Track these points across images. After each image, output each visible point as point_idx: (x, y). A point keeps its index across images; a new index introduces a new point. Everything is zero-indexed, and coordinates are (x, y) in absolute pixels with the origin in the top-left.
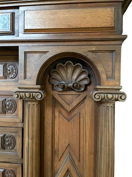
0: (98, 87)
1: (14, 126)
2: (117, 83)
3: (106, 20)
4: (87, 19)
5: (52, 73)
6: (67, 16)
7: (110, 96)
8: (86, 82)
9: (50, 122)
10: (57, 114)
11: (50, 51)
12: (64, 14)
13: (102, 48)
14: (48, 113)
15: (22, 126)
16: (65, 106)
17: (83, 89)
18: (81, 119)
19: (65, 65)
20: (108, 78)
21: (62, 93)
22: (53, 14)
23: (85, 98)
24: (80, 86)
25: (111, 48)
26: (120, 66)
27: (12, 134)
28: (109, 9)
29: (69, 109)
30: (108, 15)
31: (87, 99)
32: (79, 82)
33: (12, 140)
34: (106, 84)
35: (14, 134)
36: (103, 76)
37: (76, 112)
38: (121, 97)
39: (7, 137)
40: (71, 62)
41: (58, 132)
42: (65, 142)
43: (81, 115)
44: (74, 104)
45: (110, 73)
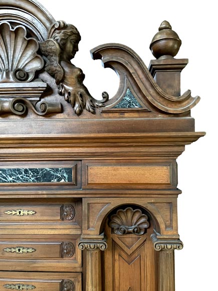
0: (158, 237)
1: (72, 271)
2: (175, 233)
3: (163, 177)
4: (146, 175)
5: (112, 218)
6: (127, 172)
7: (169, 246)
8: (146, 226)
9: (111, 266)
10: (117, 257)
11: (112, 202)
12: (125, 171)
14: (108, 257)
15: (81, 271)
16: (126, 249)
17: (142, 233)
18: (142, 262)
19: (125, 210)
20: (166, 227)
21: (122, 236)
22: (114, 170)
23: (145, 240)
24: (140, 229)
25: (169, 200)
26: (177, 217)
27: (70, 279)
28: (165, 168)
29: (129, 252)
30: (164, 173)
31: (147, 241)
32: (138, 225)
33: (71, 285)
34: (165, 234)
35: (73, 280)
36: (162, 226)
37: (136, 254)
38: (179, 247)
39: (66, 283)
40: (130, 208)
41: (118, 276)
42: (126, 286)
43: (141, 257)
44: (135, 247)
45: (168, 223)
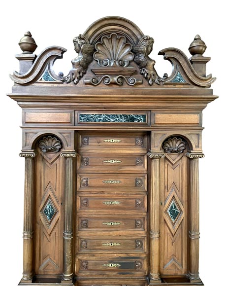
0: (192, 151)
2: (200, 149)
3: (195, 120)
4: (186, 119)
6: (176, 117)
8: (183, 148)
11: (167, 134)
13: (192, 133)
15: (147, 173)
19: (172, 139)
20: (196, 147)
21: (170, 154)
23: (183, 156)
24: (180, 150)
25: (198, 133)
28: (197, 115)
29: (173, 162)
30: (196, 118)
32: (179, 148)
34: (195, 150)
36: (194, 146)
37: (177, 164)
38: (202, 156)
40: (176, 138)
42: (171, 181)
44: (177, 160)
45: (197, 145)
